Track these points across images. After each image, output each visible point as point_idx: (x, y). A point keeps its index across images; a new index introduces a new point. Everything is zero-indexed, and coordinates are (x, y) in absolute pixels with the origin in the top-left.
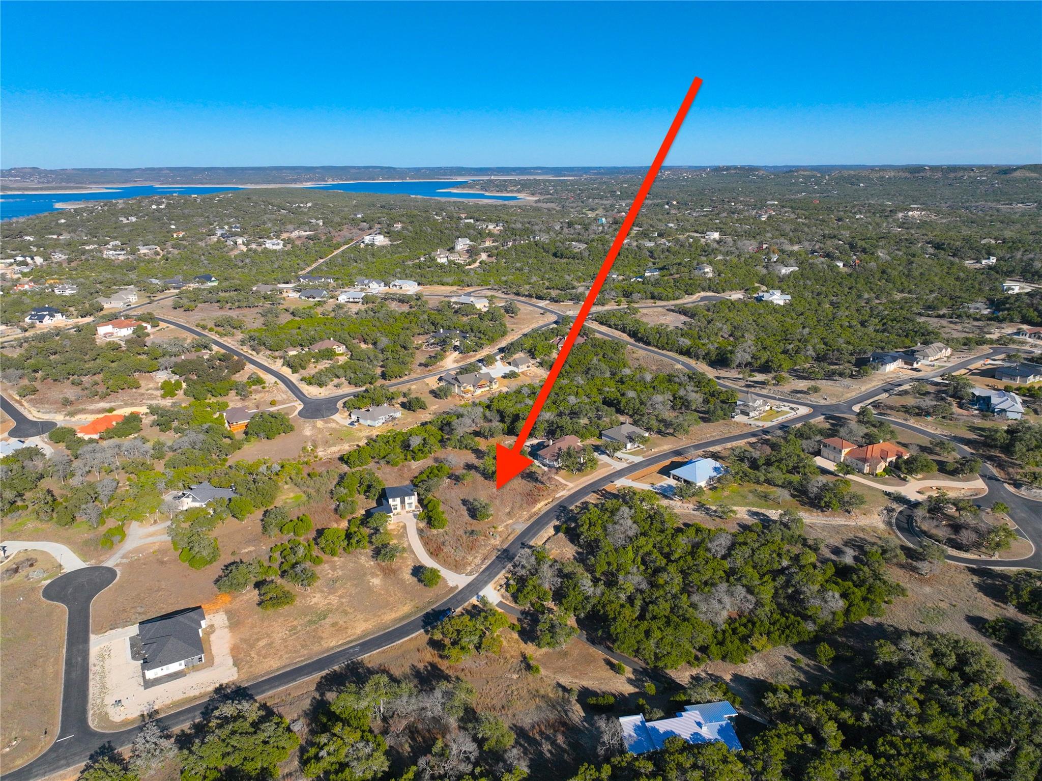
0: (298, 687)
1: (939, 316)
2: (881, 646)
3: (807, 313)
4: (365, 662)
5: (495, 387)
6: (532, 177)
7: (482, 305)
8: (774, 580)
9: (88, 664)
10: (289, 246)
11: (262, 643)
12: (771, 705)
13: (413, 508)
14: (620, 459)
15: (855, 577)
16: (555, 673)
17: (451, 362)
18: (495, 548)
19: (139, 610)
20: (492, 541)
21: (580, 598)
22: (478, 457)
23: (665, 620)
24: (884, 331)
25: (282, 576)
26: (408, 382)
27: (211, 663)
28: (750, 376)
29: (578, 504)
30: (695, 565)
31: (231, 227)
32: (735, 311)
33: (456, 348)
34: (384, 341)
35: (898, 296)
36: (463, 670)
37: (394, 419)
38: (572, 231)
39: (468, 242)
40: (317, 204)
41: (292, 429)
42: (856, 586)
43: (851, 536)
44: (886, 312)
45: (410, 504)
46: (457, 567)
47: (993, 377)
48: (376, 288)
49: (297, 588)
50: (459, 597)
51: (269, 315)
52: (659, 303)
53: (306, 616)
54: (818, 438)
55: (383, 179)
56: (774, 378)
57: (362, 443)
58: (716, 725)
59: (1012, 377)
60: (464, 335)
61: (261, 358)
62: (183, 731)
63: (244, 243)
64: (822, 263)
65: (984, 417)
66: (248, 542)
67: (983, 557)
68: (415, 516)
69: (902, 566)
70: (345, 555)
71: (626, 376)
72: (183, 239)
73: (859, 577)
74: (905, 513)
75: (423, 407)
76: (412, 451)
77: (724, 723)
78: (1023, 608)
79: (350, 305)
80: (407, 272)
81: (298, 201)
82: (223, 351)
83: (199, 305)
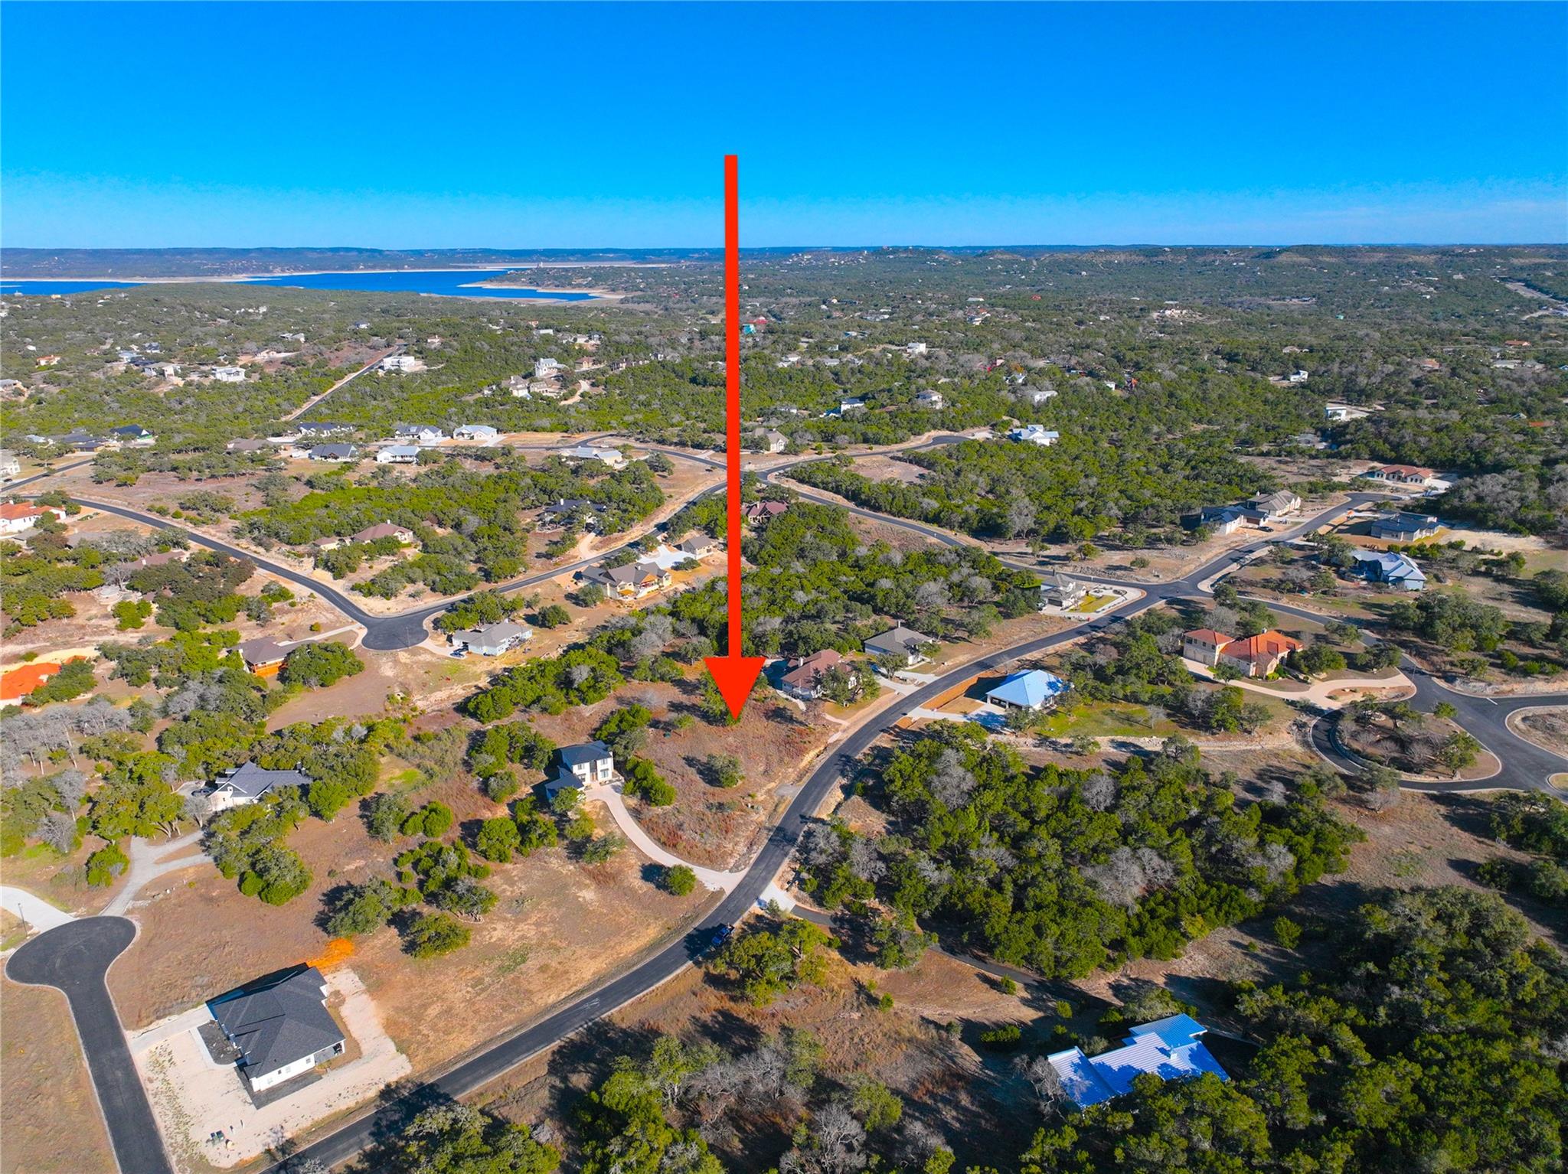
0: (520, 1072)
1: (1262, 454)
2: (1369, 913)
3: (1085, 456)
4: (617, 1020)
5: (666, 583)
6: (607, 265)
7: (613, 460)
8: (1189, 836)
9: (137, 1080)
10: (256, 377)
11: (433, 1011)
12: (1249, 1012)
13: (610, 777)
14: (904, 680)
15: (1294, 822)
16: (912, 1003)
17: (586, 549)
18: (761, 827)
19: (199, 981)
20: (755, 817)
21: (922, 889)
22: (685, 692)
23: (1056, 908)
24: (1196, 477)
25: (429, 902)
26: (527, 583)
27: (356, 1053)
28: (1042, 548)
29: (866, 750)
30: (1076, 825)
31: (143, 348)
32: (987, 457)
33: (589, 528)
34: (472, 522)
35: (1198, 428)
36: (773, 1015)
37: (522, 641)
38: (709, 345)
39: (555, 364)
40: (274, 309)
41: (360, 667)
42: (1298, 834)
43: (1263, 765)
44: (1192, 451)
45: (604, 771)
46: (713, 860)
47: (1368, 534)
48: (431, 439)
49: (462, 919)
50: (731, 906)
51: (272, 487)
52: (877, 448)
53: (491, 960)
54: (1177, 631)
55: (367, 268)
56: (1079, 550)
57: (484, 682)
58: (1185, 1049)
59: (1395, 533)
60: (599, 506)
61: (274, 557)
62: (349, 1167)
63: (176, 373)
64: (1088, 384)
65: (1379, 590)
66: (351, 854)
67: (1442, 779)
68: (615, 788)
69: (1343, 801)
70: (521, 858)
71: (865, 558)
72: (60, 367)
73: (1299, 821)
74: (1321, 728)
75: (564, 620)
76: (578, 690)
77: (1194, 1045)
78: (1516, 842)
79: (399, 467)
80: (468, 412)
81: (243, 303)
82: (209, 550)
83: (142, 476)
